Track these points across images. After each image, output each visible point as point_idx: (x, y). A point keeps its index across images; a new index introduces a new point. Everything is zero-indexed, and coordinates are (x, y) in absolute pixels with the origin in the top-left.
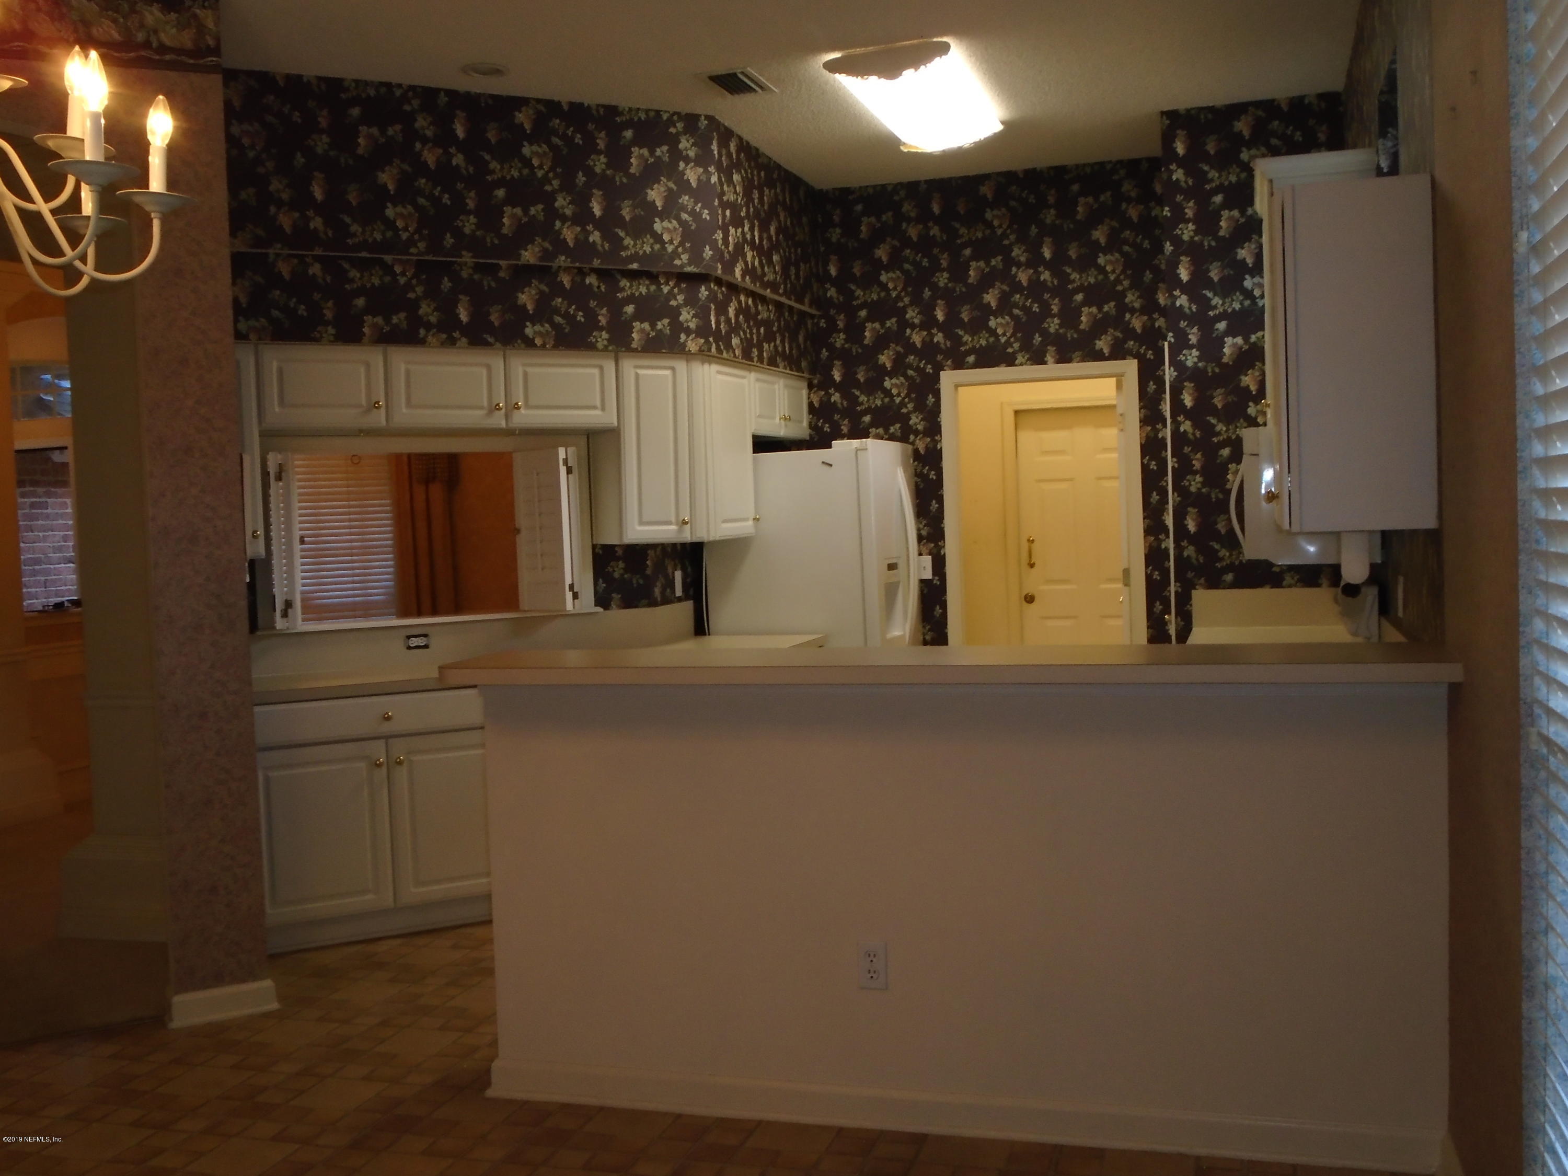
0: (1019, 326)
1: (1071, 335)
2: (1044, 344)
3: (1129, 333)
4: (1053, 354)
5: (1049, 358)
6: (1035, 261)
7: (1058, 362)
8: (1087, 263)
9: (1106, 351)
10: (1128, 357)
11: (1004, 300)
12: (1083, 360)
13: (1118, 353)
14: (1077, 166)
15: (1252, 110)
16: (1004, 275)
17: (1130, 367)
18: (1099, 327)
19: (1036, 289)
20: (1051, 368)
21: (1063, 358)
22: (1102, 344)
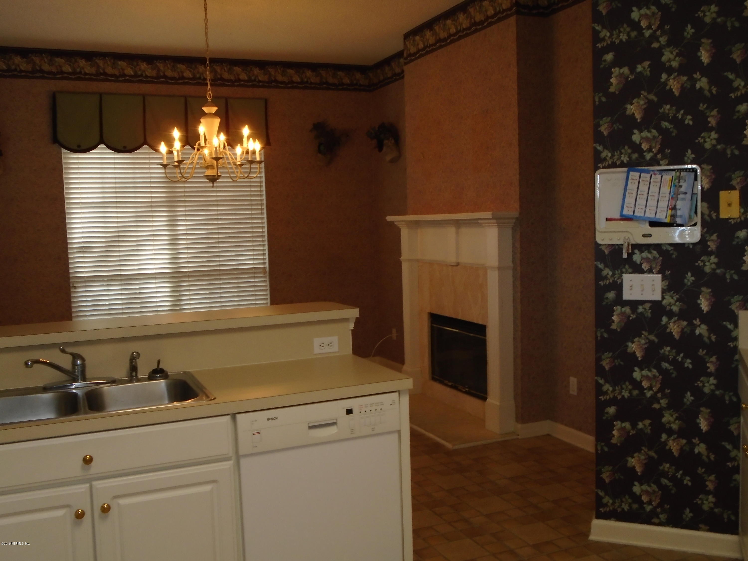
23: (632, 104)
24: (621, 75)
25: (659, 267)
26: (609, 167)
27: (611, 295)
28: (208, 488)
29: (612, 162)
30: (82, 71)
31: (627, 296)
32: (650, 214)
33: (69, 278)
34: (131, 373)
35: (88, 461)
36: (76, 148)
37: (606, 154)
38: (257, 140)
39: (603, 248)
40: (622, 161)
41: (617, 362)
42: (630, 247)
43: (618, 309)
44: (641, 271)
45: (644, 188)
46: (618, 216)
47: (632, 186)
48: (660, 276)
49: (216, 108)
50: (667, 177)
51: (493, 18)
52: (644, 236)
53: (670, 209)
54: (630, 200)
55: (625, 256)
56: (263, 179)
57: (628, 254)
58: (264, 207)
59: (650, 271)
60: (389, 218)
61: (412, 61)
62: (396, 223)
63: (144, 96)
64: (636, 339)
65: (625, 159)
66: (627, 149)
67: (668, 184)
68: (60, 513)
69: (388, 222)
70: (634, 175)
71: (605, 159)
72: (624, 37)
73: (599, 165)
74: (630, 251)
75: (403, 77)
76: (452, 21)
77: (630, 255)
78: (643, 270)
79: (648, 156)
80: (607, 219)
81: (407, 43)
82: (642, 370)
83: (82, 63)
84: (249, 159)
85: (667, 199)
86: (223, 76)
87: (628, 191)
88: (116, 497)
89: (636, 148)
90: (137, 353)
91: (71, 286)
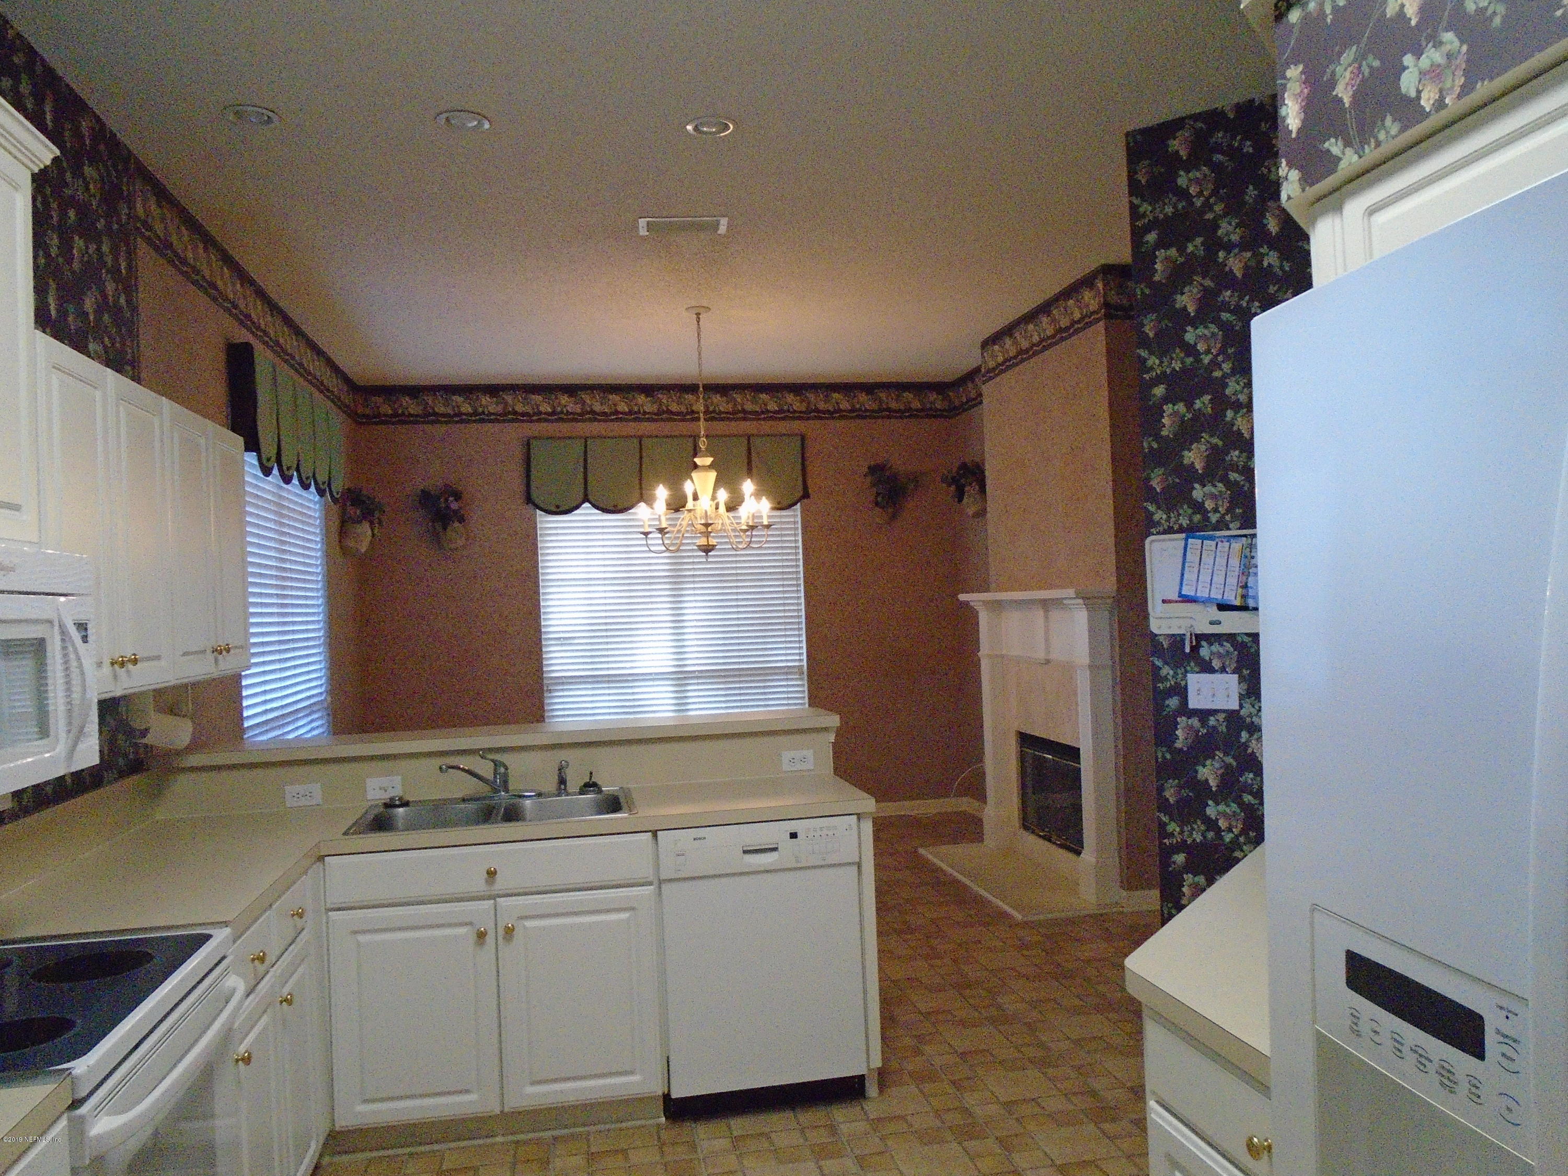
23: (1190, 450)
24: (1175, 413)
25: (1234, 665)
26: (1165, 532)
27: (1173, 702)
28: (624, 916)
29: (1169, 527)
30: (564, 410)
31: (1194, 702)
32: (1216, 595)
33: (542, 679)
34: (560, 786)
35: (491, 874)
36: (553, 509)
37: (1159, 516)
38: (764, 498)
39: (1161, 639)
40: (1181, 525)
41: (1184, 793)
42: (1194, 638)
43: (1183, 721)
44: (1211, 670)
45: (1208, 559)
46: (1175, 597)
47: (1192, 557)
48: (1237, 676)
49: (712, 459)
50: (1237, 546)
51: (1080, 323)
52: (1211, 623)
53: (1241, 587)
54: (1190, 576)
55: (1187, 650)
56: (800, 544)
57: (1192, 647)
58: (802, 582)
59: (1223, 670)
60: (962, 597)
61: (991, 378)
62: (972, 604)
63: (640, 438)
64: (1208, 762)
65: (1185, 522)
66: (1186, 509)
67: (1238, 554)
68: (462, 930)
69: (961, 603)
70: (1194, 543)
71: (1159, 523)
72: (1177, 366)
73: (1152, 530)
74: (1194, 644)
75: (981, 403)
76: (1035, 325)
77: (1195, 649)
78: (1214, 668)
79: (1214, 518)
80: (1164, 601)
81: (985, 354)
82: (1217, 804)
83: (564, 399)
84: (750, 524)
85: (1237, 574)
86: (746, 407)
87: (1187, 564)
88: (521, 918)
89: (1198, 507)
90: (566, 762)
91: (545, 689)
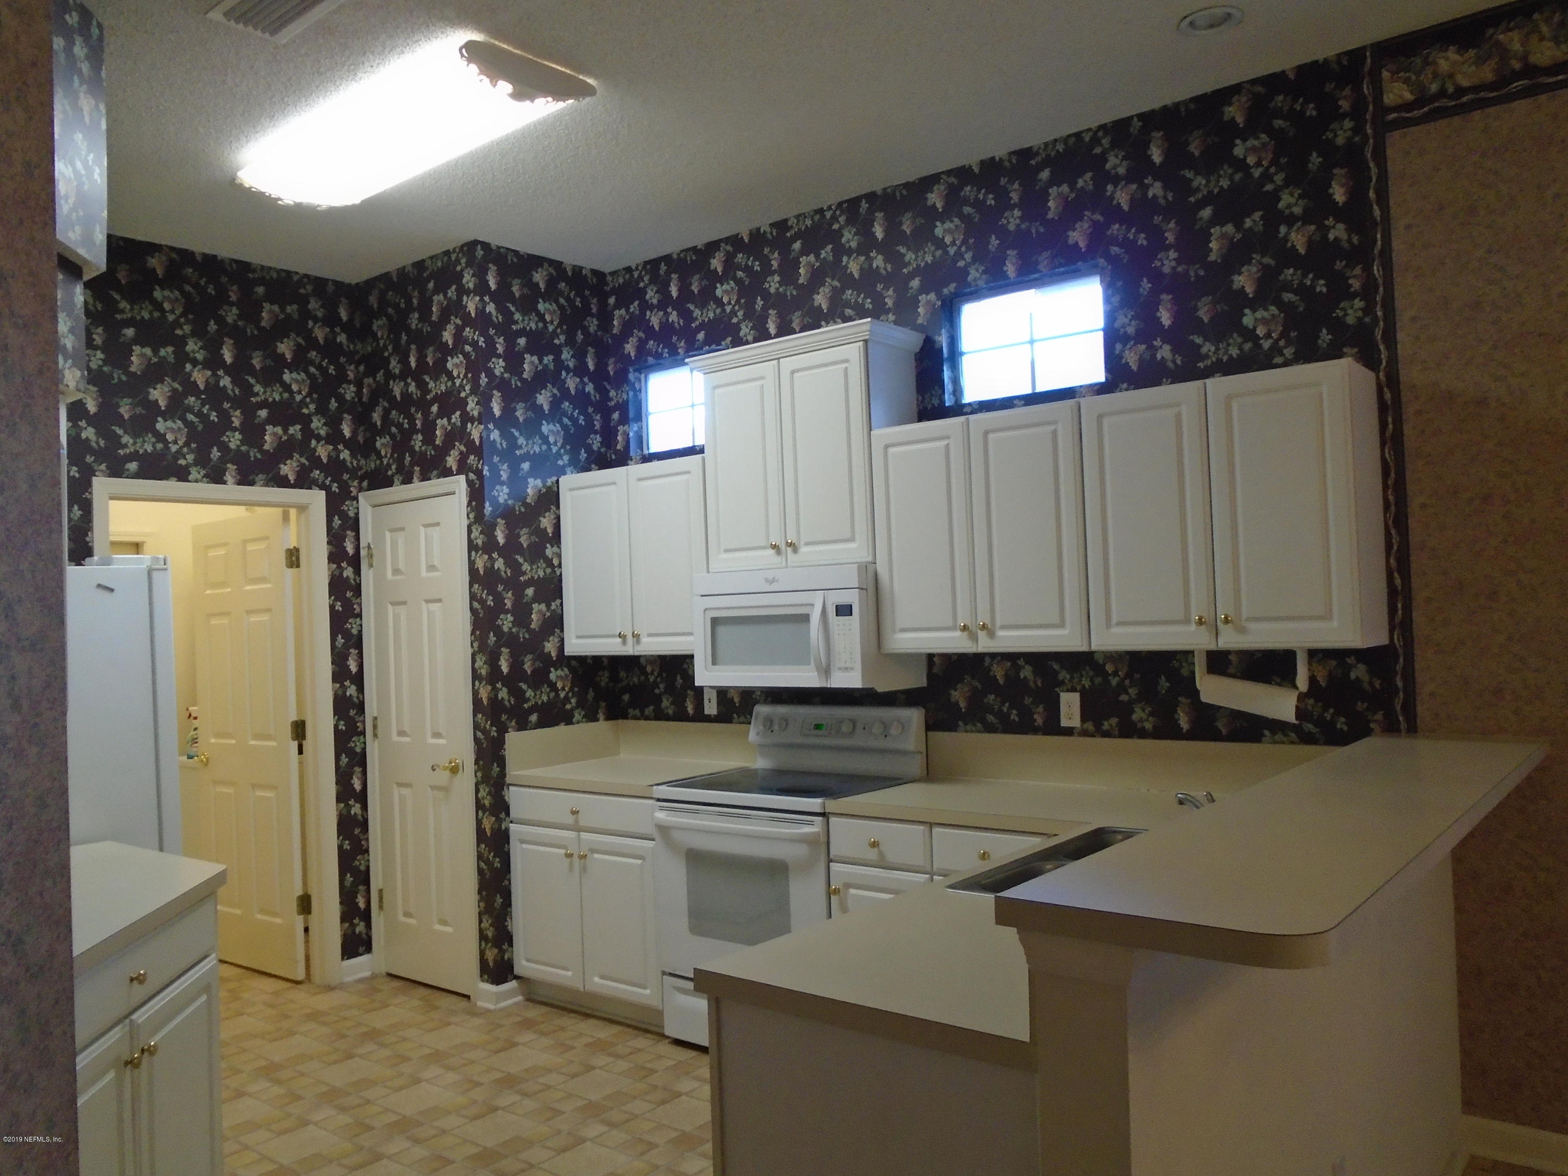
0: (193, 435)
1: (254, 454)
2: (223, 460)
3: (315, 462)
4: (234, 474)
5: (228, 477)
6: (214, 362)
7: (239, 483)
8: (271, 376)
9: (292, 478)
10: (313, 487)
11: (176, 400)
12: (266, 485)
13: (303, 481)
14: (263, 268)
15: (546, 265)
16: (176, 370)
17: (317, 499)
18: (284, 450)
19: (214, 394)
20: (231, 489)
21: (245, 480)
22: (288, 469)
